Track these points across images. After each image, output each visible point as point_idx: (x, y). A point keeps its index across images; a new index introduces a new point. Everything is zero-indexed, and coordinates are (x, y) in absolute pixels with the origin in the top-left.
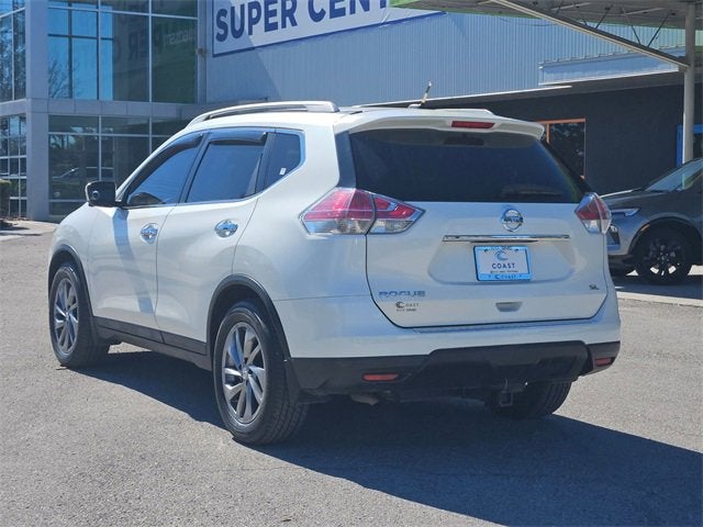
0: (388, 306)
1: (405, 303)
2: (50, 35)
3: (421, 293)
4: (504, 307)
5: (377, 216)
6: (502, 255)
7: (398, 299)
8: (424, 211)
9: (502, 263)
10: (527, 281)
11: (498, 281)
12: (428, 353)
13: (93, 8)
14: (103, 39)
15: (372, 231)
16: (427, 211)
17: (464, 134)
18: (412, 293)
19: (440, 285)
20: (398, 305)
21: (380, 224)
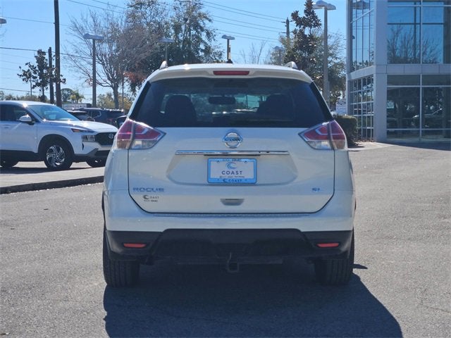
0: (139, 198)
1: (150, 196)
2: (389, 24)
3: (161, 190)
4: (228, 202)
5: (135, 137)
6: (232, 165)
7: (145, 193)
8: (165, 134)
9: (231, 171)
10: (253, 184)
11: (225, 183)
12: (162, 231)
13: (412, 4)
14: (423, 24)
15: (133, 147)
16: (168, 133)
17: (231, 80)
18: (155, 189)
19: (175, 185)
20: (145, 197)
21: (138, 142)
